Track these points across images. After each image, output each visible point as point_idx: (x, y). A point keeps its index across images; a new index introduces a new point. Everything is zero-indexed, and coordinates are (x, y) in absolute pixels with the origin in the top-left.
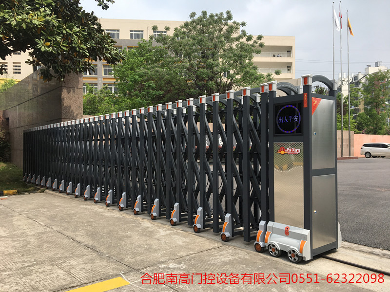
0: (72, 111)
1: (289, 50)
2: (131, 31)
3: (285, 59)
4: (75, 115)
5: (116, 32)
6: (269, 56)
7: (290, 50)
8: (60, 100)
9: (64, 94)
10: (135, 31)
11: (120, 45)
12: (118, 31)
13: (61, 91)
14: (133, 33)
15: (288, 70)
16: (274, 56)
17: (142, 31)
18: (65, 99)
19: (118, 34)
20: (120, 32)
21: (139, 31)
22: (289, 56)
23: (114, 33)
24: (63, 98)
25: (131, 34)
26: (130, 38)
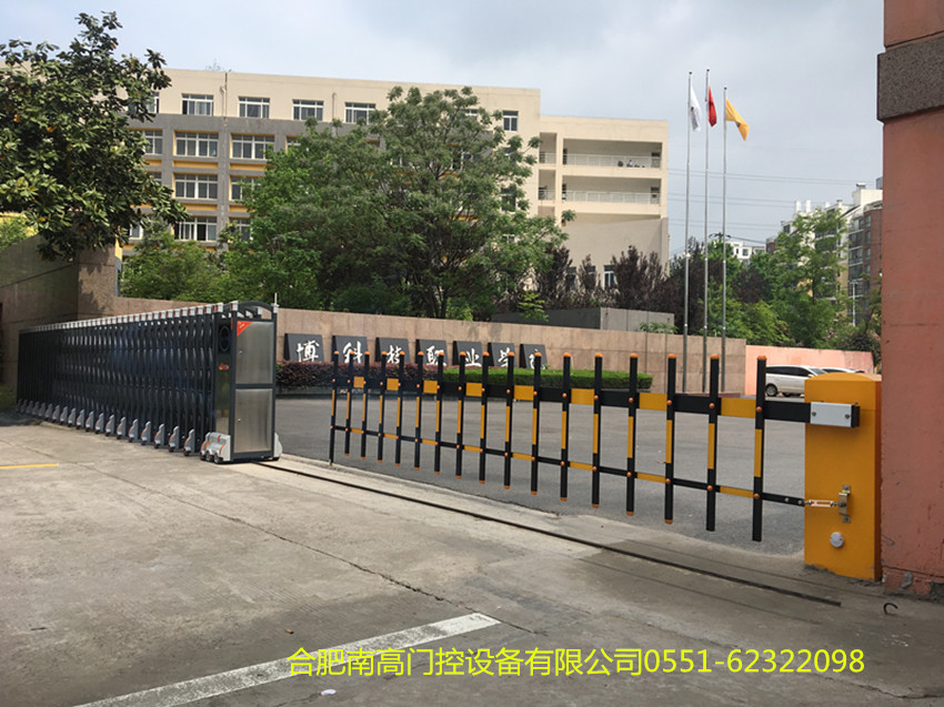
0: (95, 302)
1: (654, 152)
2: (296, 102)
3: (646, 173)
4: (100, 307)
5: (261, 104)
6: (608, 164)
7: (658, 151)
8: (77, 285)
9: (83, 274)
10: (304, 102)
11: (270, 133)
12: (267, 100)
13: (79, 270)
14: (301, 106)
15: (654, 196)
16: (620, 164)
17: (321, 103)
18: (85, 283)
19: (266, 109)
20: (272, 105)
21: (313, 103)
22: (657, 165)
23: (257, 106)
24: (82, 282)
25: (296, 109)
26: (292, 118)
